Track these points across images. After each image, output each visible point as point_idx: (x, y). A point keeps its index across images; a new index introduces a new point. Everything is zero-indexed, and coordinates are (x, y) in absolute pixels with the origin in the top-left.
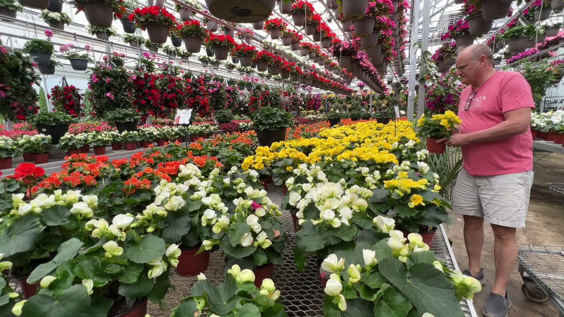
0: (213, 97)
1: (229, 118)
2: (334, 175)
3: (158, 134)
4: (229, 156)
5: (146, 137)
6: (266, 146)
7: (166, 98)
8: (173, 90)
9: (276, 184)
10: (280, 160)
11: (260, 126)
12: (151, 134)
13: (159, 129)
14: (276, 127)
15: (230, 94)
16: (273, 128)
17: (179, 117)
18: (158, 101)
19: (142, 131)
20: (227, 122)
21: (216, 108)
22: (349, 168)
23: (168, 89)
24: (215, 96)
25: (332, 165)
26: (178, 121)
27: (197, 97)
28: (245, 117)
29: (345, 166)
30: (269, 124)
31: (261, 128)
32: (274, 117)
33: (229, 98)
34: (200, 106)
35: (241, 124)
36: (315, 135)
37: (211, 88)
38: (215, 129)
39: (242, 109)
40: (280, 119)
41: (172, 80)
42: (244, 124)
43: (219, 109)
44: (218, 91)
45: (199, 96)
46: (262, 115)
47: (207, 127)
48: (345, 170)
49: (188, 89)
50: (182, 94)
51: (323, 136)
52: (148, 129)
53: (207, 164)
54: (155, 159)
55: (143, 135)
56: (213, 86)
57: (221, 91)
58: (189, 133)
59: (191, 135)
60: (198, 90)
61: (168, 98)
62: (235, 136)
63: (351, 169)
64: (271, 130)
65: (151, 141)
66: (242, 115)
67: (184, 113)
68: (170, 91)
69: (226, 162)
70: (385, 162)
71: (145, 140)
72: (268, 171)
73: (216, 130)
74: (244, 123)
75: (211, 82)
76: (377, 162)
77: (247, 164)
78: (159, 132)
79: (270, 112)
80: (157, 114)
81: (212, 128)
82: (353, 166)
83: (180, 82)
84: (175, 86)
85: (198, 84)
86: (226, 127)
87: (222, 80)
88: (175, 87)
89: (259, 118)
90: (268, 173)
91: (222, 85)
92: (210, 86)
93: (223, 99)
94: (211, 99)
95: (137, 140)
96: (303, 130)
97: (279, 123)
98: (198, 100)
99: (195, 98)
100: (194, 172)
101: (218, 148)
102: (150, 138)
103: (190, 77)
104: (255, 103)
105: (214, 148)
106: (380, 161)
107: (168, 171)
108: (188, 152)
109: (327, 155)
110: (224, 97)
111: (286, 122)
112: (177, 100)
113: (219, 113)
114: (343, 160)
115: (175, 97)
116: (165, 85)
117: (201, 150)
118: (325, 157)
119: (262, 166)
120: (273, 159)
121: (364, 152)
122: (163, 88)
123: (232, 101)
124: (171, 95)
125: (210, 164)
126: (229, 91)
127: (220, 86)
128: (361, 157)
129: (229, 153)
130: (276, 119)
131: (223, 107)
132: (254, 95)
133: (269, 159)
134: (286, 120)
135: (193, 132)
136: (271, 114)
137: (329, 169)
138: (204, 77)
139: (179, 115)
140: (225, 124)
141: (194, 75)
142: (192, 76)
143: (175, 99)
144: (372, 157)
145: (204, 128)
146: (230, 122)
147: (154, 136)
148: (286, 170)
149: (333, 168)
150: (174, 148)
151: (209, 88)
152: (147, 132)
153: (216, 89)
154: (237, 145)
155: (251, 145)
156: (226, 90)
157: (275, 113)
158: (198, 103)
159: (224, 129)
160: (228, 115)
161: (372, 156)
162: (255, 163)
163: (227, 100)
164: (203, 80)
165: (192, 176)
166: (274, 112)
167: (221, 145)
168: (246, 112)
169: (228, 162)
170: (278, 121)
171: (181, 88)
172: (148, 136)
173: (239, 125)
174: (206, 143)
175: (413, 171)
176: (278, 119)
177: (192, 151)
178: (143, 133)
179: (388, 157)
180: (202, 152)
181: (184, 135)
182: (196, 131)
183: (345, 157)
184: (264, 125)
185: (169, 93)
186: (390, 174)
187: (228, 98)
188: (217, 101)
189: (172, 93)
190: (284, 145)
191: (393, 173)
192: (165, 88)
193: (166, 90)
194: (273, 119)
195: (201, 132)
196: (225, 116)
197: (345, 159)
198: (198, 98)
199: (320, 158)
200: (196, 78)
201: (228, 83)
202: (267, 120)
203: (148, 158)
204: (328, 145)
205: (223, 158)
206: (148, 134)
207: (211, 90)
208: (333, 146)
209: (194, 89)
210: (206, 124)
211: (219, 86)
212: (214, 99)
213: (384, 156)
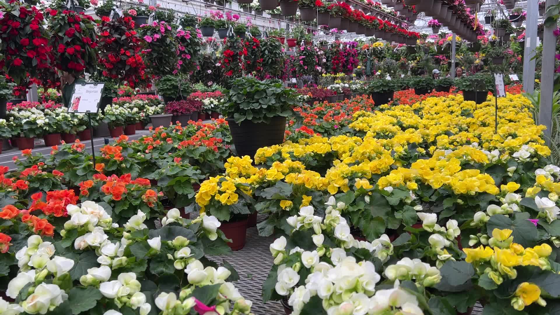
0: (153, 50)
1: (184, 91)
2: (372, 219)
3: (45, 124)
4: (175, 176)
5: (22, 130)
6: (246, 156)
7: (63, 54)
8: (75, 39)
9: (260, 235)
10: (271, 184)
11: (236, 115)
12: (34, 123)
13: (50, 112)
14: (265, 117)
15: (185, 44)
16: (260, 119)
17: (78, 99)
18: (46, 60)
19: (16, 118)
20: (179, 99)
21: (159, 71)
22: (402, 204)
23: (66, 37)
24: (156, 48)
25: (367, 199)
26: (77, 107)
27: (122, 50)
28: (215, 86)
29: (394, 201)
30: (253, 110)
31: (239, 119)
32: (262, 98)
33: (184, 52)
34: (127, 68)
35: (207, 101)
36: (342, 126)
37: (149, 33)
38: (156, 113)
39: (209, 72)
40: (273, 102)
41: (73, 21)
42: (212, 102)
43: (164, 73)
44: (162, 40)
45: (126, 50)
46: (239, 93)
47: (141, 108)
48: (394, 209)
49: (106, 37)
50: (92, 46)
51: (358, 129)
52: (28, 114)
53: (128, 194)
54: (30, 182)
55: (17, 126)
56: (154, 31)
57: (168, 40)
58: (106, 121)
59: (108, 123)
60: (124, 37)
61: (66, 54)
62: (190, 129)
63: (405, 208)
64: (256, 122)
65: (32, 136)
66: (209, 84)
67: (87, 91)
68: (69, 40)
69: (167, 187)
70: (473, 193)
71: (22, 135)
72: (247, 208)
73: (158, 113)
74: (212, 99)
75: (150, 22)
76: (456, 192)
77: (206, 193)
78: (47, 120)
79: (254, 88)
80: (47, 82)
81: (151, 110)
82: (409, 201)
83: (88, 22)
84: (80, 30)
85: (123, 27)
86: (178, 107)
87: (170, 19)
88: (79, 32)
89: (234, 99)
90: (246, 211)
91: (169, 28)
92: (146, 30)
93: (172, 54)
94: (150, 54)
95: (4, 135)
96: (320, 115)
97: (270, 109)
98: (124, 58)
99: (118, 53)
100: (95, 220)
101: (156, 155)
102: (31, 130)
103: (109, 13)
104: (233, 61)
105: (148, 157)
106: (463, 191)
107: (52, 209)
108: (96, 165)
109: (360, 174)
110: (173, 50)
111: (284, 107)
112: (83, 58)
113: (165, 80)
114: (389, 189)
115: (78, 52)
116: (60, 30)
117: (121, 163)
118: (357, 180)
119: (235, 199)
120: (258, 183)
121: (432, 169)
122: (56, 36)
123: (189, 57)
124: (71, 49)
125: (135, 193)
126: (183, 40)
127: (166, 29)
128: (426, 180)
129: (173, 170)
130: (266, 101)
131: (173, 69)
132: (230, 47)
133: (249, 181)
134: (285, 102)
135: (113, 118)
136: (257, 91)
137: (362, 206)
138: (135, 13)
139: (78, 96)
140: (175, 103)
141: (117, 10)
142: (112, 12)
143: (79, 56)
144: (446, 182)
145: (136, 110)
146: (185, 98)
147: (37, 128)
148: (279, 207)
149: (371, 203)
150: (71, 156)
151: (145, 34)
152: (24, 121)
153: (158, 36)
154: (191, 152)
155: (219, 148)
156: (177, 37)
157: (264, 91)
158: (123, 63)
159: (173, 112)
160: (181, 85)
161: (448, 179)
162: (221, 193)
163: (179, 56)
164: (134, 18)
165: (90, 227)
166: (262, 87)
167: (162, 149)
168: (217, 77)
169: (172, 186)
170: (269, 106)
171: (91, 35)
172: (26, 127)
173: (203, 104)
174: (134, 144)
175: (527, 214)
176: (270, 101)
177: (103, 164)
178: (17, 121)
179: (477, 183)
180: (124, 165)
181: (96, 124)
182: (120, 117)
183: (394, 182)
184: (243, 112)
185: (68, 44)
186: (481, 221)
187: (182, 52)
188: (160, 59)
189: (74, 44)
190: (280, 153)
191: (487, 219)
192: (60, 34)
193: (62, 38)
194: (260, 101)
195: (130, 118)
196: (175, 87)
197: (395, 186)
198: (124, 54)
199: (346, 181)
200: (121, 14)
201: (182, 24)
202: (249, 103)
203: (18, 179)
204: (363, 154)
205: (162, 180)
206: (27, 123)
207: (148, 39)
208: (374, 155)
209: (117, 36)
210: (141, 102)
211: (163, 31)
212: (155, 55)
213: (471, 181)
